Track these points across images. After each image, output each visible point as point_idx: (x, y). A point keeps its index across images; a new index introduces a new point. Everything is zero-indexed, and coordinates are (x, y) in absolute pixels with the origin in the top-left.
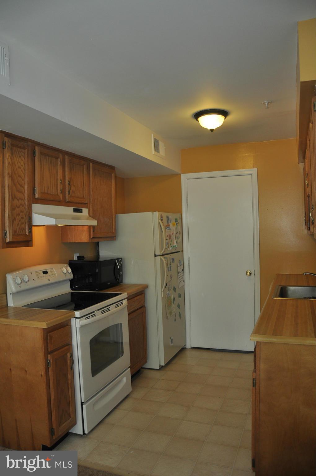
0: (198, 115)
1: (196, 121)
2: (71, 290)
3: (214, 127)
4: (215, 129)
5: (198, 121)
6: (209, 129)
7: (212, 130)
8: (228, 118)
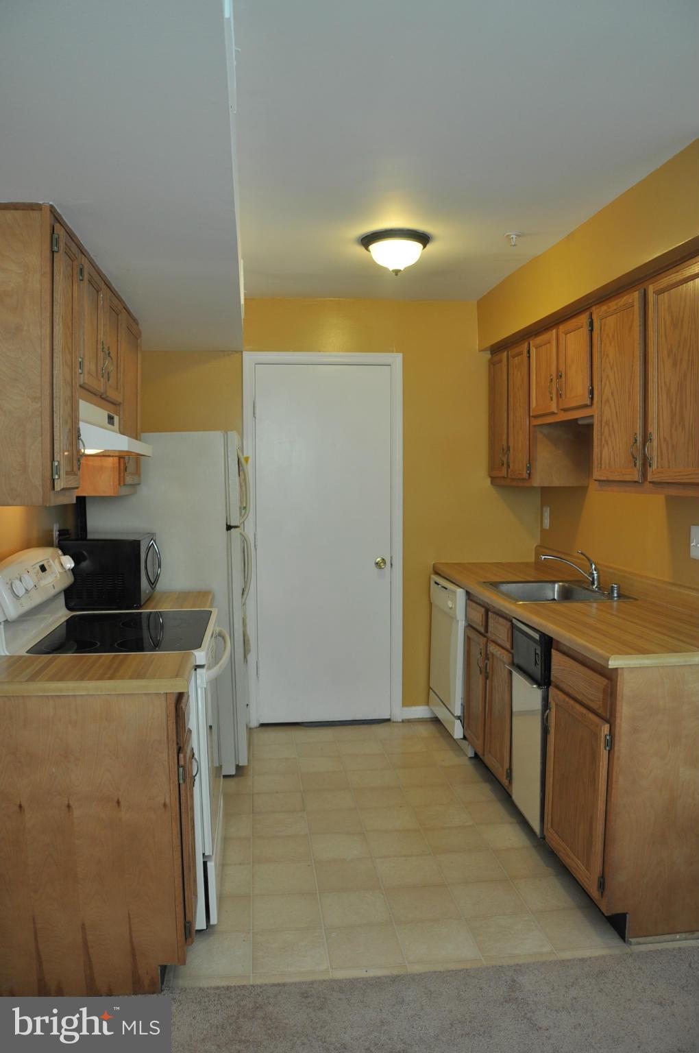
0: (368, 240)
1: (365, 251)
2: (69, 612)
3: (401, 266)
4: (402, 269)
5: (369, 251)
6: (391, 269)
7: (397, 272)
8: (428, 247)
